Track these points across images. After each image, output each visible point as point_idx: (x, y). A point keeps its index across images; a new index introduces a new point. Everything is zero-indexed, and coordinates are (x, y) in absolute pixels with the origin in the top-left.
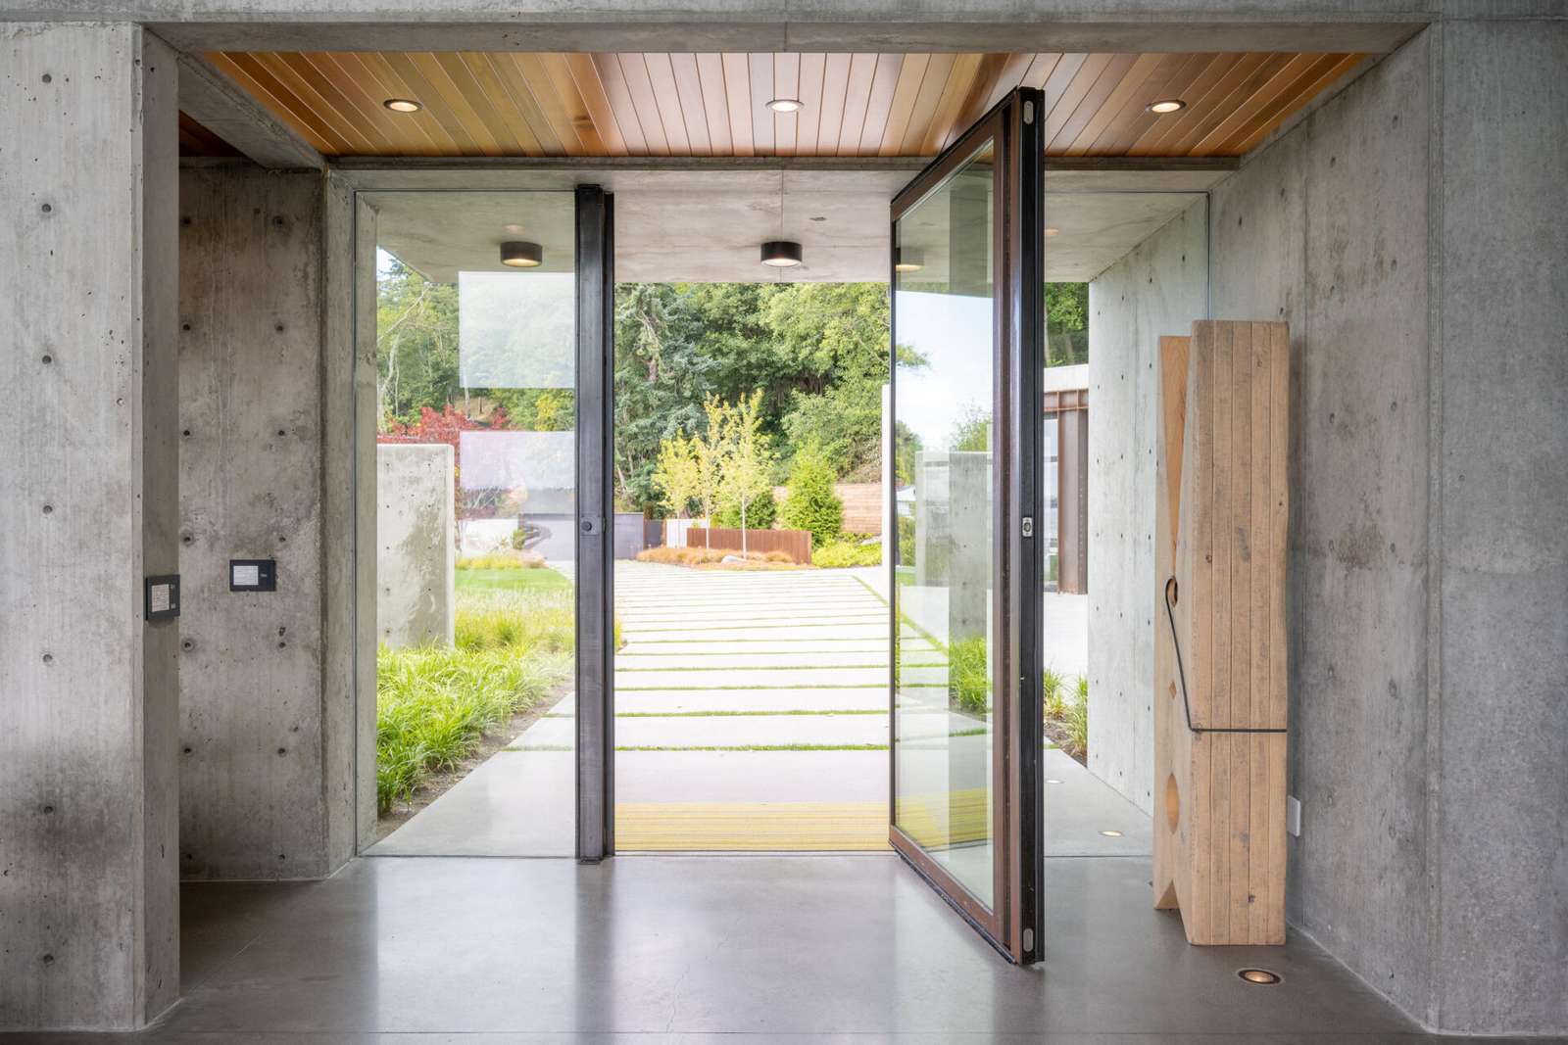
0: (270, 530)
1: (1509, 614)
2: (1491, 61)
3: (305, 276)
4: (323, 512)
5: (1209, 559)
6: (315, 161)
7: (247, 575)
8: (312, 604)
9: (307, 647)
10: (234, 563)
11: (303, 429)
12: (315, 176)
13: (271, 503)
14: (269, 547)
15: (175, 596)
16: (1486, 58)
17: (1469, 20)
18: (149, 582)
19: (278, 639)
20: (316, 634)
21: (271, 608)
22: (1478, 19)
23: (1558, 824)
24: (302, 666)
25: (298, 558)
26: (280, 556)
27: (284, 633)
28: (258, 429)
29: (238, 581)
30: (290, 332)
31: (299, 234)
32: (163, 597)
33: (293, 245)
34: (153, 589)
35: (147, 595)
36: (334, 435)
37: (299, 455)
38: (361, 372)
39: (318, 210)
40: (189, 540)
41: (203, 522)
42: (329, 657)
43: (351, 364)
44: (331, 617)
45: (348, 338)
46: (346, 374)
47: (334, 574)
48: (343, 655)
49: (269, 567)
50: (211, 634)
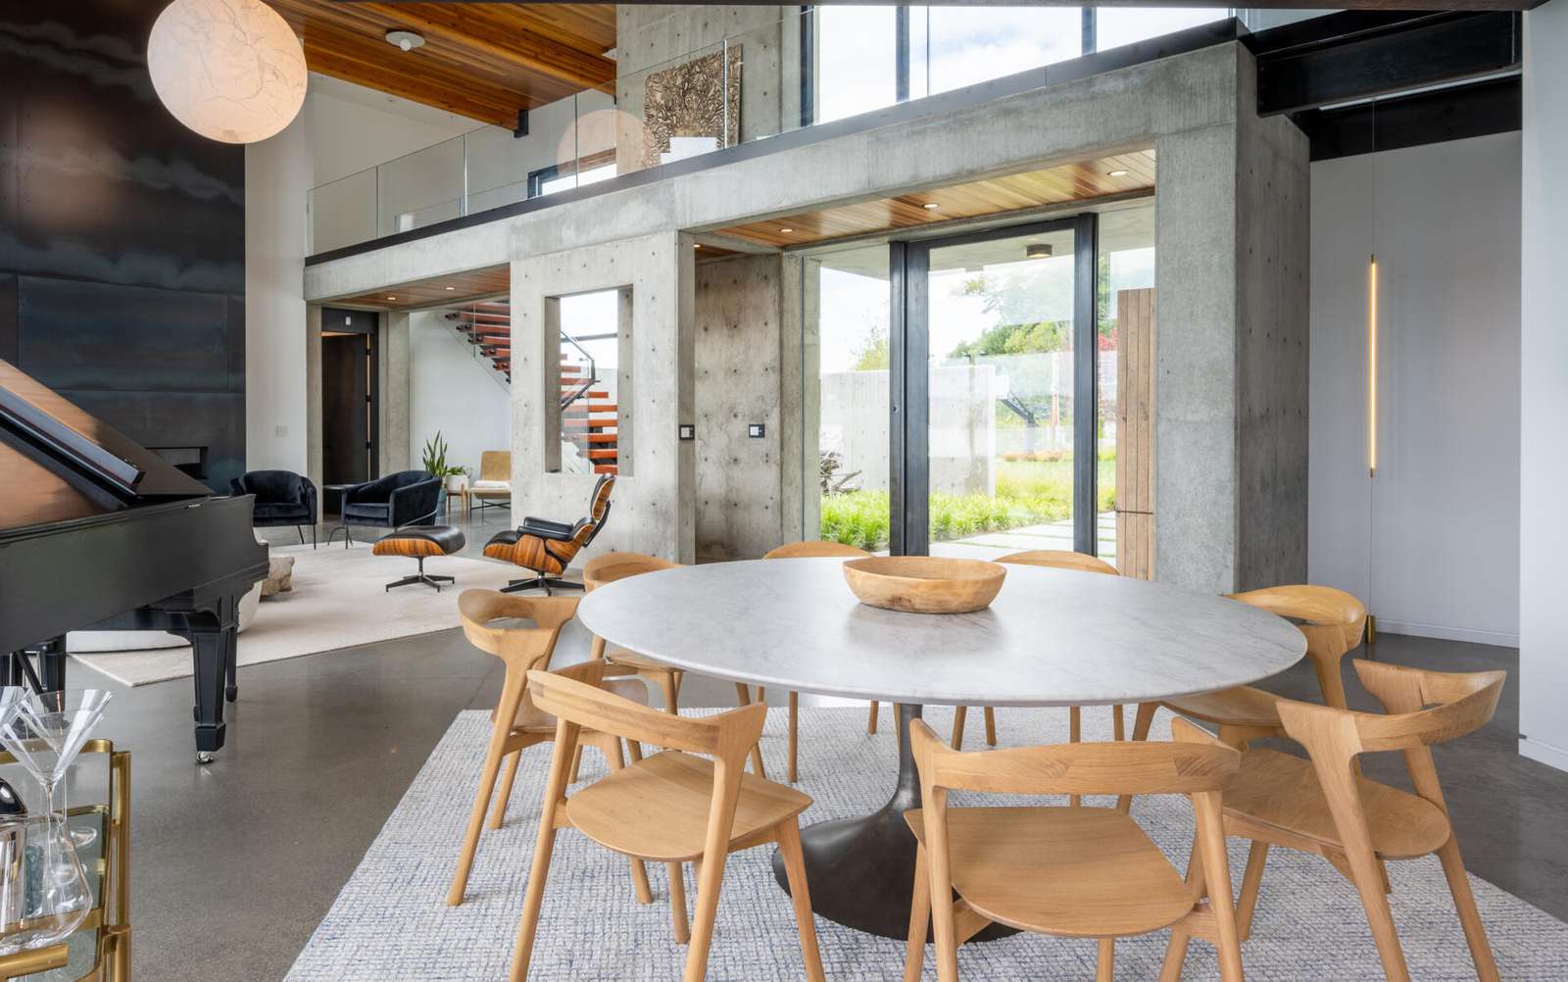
0: (764, 411)
1: (1195, 443)
2: (1185, 153)
3: (775, 300)
4: (781, 402)
5: (1125, 419)
6: (776, 250)
7: (755, 431)
8: (777, 444)
9: (775, 462)
10: (751, 426)
11: (774, 367)
12: (778, 256)
13: (763, 400)
14: (763, 420)
15: (692, 432)
16: (1182, 152)
17: (1173, 134)
18: (681, 426)
19: (765, 459)
20: (779, 457)
21: (763, 445)
22: (1177, 133)
23: (1224, 557)
24: (774, 470)
25: (772, 424)
26: (765, 422)
27: (767, 455)
28: (758, 367)
29: (752, 434)
30: (770, 325)
31: (772, 282)
32: (686, 433)
33: (771, 287)
34: (682, 429)
35: (680, 431)
36: (788, 370)
37: (773, 379)
38: (808, 339)
39: (779, 271)
40: (735, 416)
41: (740, 409)
42: (784, 467)
43: (799, 336)
44: (786, 450)
45: (798, 324)
46: (796, 341)
47: (788, 431)
48: (793, 468)
49: (762, 427)
50: (743, 455)
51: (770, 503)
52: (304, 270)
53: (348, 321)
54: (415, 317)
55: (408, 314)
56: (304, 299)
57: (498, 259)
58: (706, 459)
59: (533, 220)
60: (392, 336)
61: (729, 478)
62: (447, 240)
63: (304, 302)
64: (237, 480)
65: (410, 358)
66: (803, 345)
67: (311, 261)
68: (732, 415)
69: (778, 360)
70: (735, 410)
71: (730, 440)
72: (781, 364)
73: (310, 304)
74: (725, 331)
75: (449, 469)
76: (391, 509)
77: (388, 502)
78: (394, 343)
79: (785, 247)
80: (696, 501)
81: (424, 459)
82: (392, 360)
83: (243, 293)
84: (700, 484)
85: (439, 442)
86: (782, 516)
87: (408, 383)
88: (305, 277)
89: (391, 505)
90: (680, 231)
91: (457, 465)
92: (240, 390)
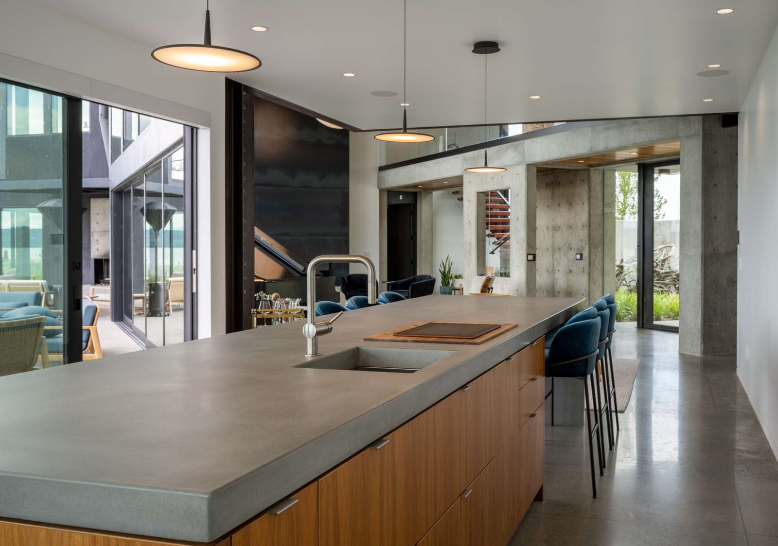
0: (582, 247)
3: (587, 192)
4: (590, 243)
6: (586, 167)
8: (587, 263)
9: (586, 272)
10: (577, 254)
11: (587, 225)
12: (587, 169)
13: (582, 241)
15: (535, 257)
19: (583, 271)
20: (588, 270)
21: (582, 264)
22: (685, 137)
24: (586, 276)
25: (586, 254)
26: (583, 252)
27: (583, 269)
28: (580, 226)
29: (577, 258)
30: (585, 204)
31: (586, 183)
32: (531, 257)
33: (585, 186)
34: (529, 256)
35: (527, 257)
36: (593, 227)
37: (586, 231)
38: (607, 210)
39: (589, 177)
40: (571, 249)
41: (573, 246)
42: (591, 275)
43: (601, 209)
44: (592, 266)
45: (600, 203)
46: (599, 212)
47: (593, 257)
48: (597, 276)
49: (581, 255)
50: (574, 269)
51: (584, 292)
52: (378, 173)
53: (401, 197)
54: (435, 194)
55: (432, 192)
56: (378, 188)
57: (458, 173)
58: (559, 271)
59: (472, 155)
60: (423, 204)
61: (568, 280)
62: (438, 163)
63: (378, 190)
64: (344, 278)
65: (433, 216)
66: (603, 214)
67: (382, 169)
68: (569, 249)
69: (588, 222)
70: (570, 247)
71: (569, 261)
72: (589, 223)
73: (381, 191)
74: (567, 206)
75: (453, 276)
76: (410, 292)
77: (408, 289)
78: (424, 209)
79: (591, 166)
80: (554, 291)
81: (440, 270)
82: (423, 217)
83: (348, 188)
84: (556, 283)
85: (448, 261)
86: (589, 300)
87: (432, 230)
88: (378, 176)
89: (410, 291)
90: (528, 165)
91: (458, 274)
92: (347, 235)
